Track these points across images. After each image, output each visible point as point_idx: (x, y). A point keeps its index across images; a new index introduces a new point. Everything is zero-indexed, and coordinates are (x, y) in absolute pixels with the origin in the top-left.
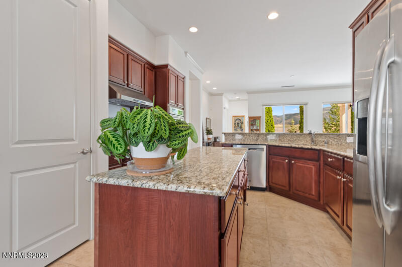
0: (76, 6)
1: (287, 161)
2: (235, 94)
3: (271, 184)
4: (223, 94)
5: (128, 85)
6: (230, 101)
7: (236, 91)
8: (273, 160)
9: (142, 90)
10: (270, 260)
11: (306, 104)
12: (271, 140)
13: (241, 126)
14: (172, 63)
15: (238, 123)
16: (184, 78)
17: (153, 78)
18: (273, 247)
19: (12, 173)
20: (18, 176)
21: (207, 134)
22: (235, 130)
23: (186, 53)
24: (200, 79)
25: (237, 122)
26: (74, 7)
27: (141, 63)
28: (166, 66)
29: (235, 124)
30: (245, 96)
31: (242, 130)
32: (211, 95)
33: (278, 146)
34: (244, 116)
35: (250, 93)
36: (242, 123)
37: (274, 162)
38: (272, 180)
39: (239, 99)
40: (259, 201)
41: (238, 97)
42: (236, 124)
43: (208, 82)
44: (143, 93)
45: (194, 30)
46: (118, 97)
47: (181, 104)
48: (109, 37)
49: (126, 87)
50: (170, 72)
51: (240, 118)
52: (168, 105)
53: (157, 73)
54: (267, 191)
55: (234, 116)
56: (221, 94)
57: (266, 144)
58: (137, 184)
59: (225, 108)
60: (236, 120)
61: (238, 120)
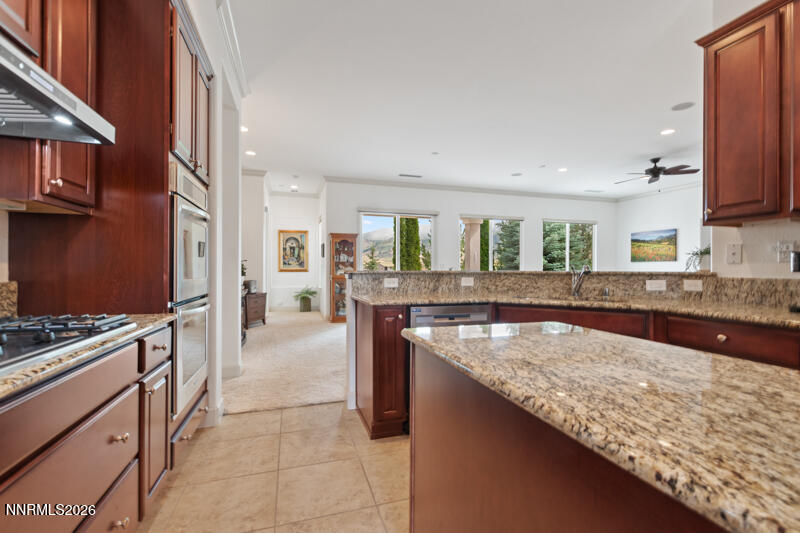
4: (266, 172)
11: (436, 215)
12: (466, 289)
13: (299, 255)
15: (292, 248)
16: (209, 78)
22: (285, 263)
24: (237, 107)
25: (289, 244)
29: (285, 249)
34: (306, 232)
35: (329, 179)
36: (302, 248)
39: (297, 191)
41: (294, 187)
42: (288, 249)
47: (202, 169)
51: (297, 236)
52: (171, 156)
55: (281, 232)
56: (262, 173)
59: (266, 210)
60: (287, 241)
61: (293, 241)
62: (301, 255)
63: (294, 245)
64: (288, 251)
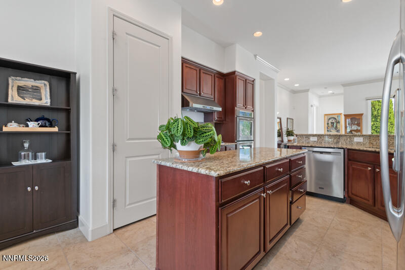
0: (159, 47)
1: (369, 168)
2: (326, 88)
3: (350, 194)
4: (309, 90)
5: (200, 94)
6: (320, 97)
7: (327, 85)
8: (353, 166)
9: (213, 97)
10: (310, 263)
12: (358, 143)
13: (336, 126)
14: (239, 68)
15: (332, 123)
16: (253, 81)
17: (222, 85)
18: (320, 253)
19: (126, 157)
20: (129, 160)
21: (287, 136)
22: (328, 131)
23: (255, 56)
24: (274, 78)
25: (330, 121)
26: (158, 48)
27: (212, 74)
28: (234, 73)
29: (328, 124)
30: (341, 90)
31: (338, 131)
32: (294, 92)
33: (359, 150)
34: (340, 114)
35: (346, 85)
36: (339, 122)
37: (353, 169)
38: (352, 191)
39: (333, 93)
40: (329, 211)
41: (330, 92)
42: (330, 123)
43: (287, 79)
44: (213, 99)
45: (258, 34)
46: (191, 105)
47: (250, 107)
48: (182, 58)
49: (199, 96)
50: (238, 77)
51: (335, 117)
52: (236, 108)
53: (227, 80)
54: (347, 203)
55: (326, 115)
56: (307, 91)
57: (344, 147)
58: (174, 166)
59: (312, 106)
60: (329, 119)
61: (332, 119)
62: (338, 126)
63: (334, 121)
64: (330, 125)
